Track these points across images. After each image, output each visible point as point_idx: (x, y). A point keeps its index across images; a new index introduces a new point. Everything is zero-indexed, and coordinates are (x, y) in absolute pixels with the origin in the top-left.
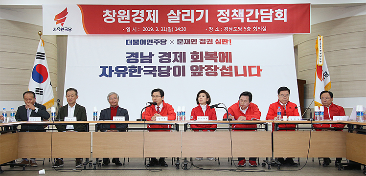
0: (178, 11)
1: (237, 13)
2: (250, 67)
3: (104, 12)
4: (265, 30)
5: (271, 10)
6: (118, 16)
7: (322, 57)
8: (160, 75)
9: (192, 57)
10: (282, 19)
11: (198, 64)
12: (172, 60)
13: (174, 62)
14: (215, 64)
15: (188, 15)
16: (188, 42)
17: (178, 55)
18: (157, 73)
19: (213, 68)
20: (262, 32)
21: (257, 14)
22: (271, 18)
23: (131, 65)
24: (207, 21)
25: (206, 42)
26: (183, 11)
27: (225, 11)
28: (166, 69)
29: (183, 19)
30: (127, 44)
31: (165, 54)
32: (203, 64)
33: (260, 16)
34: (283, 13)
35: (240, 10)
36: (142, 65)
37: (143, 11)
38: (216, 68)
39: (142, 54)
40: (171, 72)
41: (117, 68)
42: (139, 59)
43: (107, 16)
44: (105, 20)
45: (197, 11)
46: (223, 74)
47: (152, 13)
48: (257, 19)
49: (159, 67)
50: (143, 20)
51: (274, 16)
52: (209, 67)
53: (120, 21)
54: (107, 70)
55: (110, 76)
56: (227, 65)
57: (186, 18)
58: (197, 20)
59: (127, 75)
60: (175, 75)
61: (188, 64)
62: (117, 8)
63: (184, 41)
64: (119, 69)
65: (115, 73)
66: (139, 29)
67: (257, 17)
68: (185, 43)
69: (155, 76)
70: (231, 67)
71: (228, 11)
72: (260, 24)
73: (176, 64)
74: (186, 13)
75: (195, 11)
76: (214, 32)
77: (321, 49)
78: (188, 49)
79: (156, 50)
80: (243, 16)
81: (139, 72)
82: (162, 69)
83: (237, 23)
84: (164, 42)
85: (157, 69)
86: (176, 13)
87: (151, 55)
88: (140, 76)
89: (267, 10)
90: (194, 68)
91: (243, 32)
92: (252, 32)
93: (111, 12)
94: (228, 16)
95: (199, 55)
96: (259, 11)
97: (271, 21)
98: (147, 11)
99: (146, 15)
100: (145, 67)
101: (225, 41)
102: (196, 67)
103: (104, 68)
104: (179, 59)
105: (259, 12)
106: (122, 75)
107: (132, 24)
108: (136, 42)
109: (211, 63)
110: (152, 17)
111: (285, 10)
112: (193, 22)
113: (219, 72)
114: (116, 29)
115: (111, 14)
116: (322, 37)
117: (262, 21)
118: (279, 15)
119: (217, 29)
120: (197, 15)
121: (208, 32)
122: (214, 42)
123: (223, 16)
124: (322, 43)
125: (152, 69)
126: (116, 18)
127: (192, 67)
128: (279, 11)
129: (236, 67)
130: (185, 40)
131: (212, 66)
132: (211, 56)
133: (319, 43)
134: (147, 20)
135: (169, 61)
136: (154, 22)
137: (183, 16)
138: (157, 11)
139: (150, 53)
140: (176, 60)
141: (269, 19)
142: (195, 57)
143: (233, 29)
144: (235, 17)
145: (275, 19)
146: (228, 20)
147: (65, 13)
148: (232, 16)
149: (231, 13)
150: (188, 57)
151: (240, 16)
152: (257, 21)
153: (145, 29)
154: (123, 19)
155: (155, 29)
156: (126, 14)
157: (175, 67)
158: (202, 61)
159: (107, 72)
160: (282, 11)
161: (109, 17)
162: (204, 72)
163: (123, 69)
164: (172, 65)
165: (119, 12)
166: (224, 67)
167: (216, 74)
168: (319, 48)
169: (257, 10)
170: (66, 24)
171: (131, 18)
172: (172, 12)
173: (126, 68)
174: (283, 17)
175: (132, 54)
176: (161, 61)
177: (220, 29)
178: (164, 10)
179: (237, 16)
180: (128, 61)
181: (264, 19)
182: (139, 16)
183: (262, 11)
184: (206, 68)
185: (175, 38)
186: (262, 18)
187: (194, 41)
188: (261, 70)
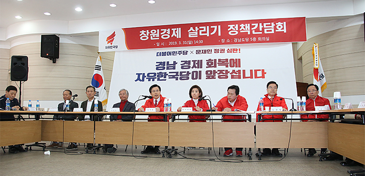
0: (196, 28)
1: (244, 27)
2: (256, 71)
3: (141, 32)
4: (268, 40)
5: (272, 23)
6: (151, 35)
7: (317, 62)
8: (181, 79)
9: (208, 64)
10: (282, 30)
11: (212, 69)
12: (191, 67)
13: (192, 68)
14: (227, 69)
15: (205, 30)
16: (205, 52)
17: (196, 62)
18: (179, 77)
19: (224, 72)
20: (266, 42)
21: (261, 27)
22: (273, 30)
23: (159, 71)
24: (220, 35)
25: (220, 52)
26: (200, 28)
27: (234, 25)
28: (186, 74)
29: (201, 34)
30: (157, 56)
31: (186, 62)
32: (216, 69)
33: (263, 29)
34: (283, 25)
35: (246, 25)
36: (168, 71)
37: (169, 29)
38: (227, 72)
39: (168, 62)
40: (190, 76)
41: (148, 74)
42: (166, 67)
43: (143, 35)
44: (141, 38)
45: (212, 27)
46: (232, 77)
47: (176, 31)
48: (261, 31)
49: (181, 73)
50: (169, 36)
51: (275, 28)
52: (221, 71)
53: (152, 39)
54: (141, 76)
55: (143, 80)
56: (236, 69)
57: (202, 33)
58: (211, 34)
59: (156, 80)
60: (193, 78)
61: (204, 69)
62: (150, 28)
63: (201, 51)
64: (150, 75)
65: (147, 78)
66: (166, 43)
67: (261, 30)
68: (203, 53)
69: (177, 79)
70: (239, 71)
71: (237, 25)
72: (264, 35)
73: (195, 69)
74: (203, 29)
75: (210, 27)
76: (226, 43)
77: (317, 55)
78: (204, 58)
79: (179, 59)
80: (249, 29)
81: (165, 77)
82: (183, 74)
83: (245, 35)
84: (185, 53)
85: (179, 74)
86: (194, 29)
87: (175, 63)
88: (165, 80)
89: (270, 24)
90: (209, 73)
91: (250, 42)
92: (257, 42)
93: (145, 32)
94: (237, 29)
95: (213, 61)
96: (263, 25)
97: (273, 32)
98: (172, 29)
99: (171, 32)
100: (170, 73)
101: (235, 50)
102: (211, 71)
103: (139, 75)
104: (196, 65)
106: (151, 80)
107: (161, 40)
108: (164, 54)
109: (223, 68)
110: (176, 34)
111: (285, 23)
112: (208, 35)
113: (229, 75)
114: (149, 44)
115: (146, 33)
116: (317, 44)
117: (266, 32)
118: (280, 27)
119: (228, 41)
120: (211, 30)
121: (221, 43)
122: (226, 51)
123: (233, 30)
124: (317, 49)
125: (175, 74)
126: (149, 36)
127: (207, 72)
128: (279, 24)
129: (244, 71)
130: (203, 50)
131: (224, 71)
132: (223, 62)
133: (315, 49)
134: (172, 36)
135: (189, 67)
136: (178, 37)
137: (201, 31)
138: (180, 29)
139: (174, 62)
140: (194, 66)
141: (271, 31)
142: (210, 63)
143: (241, 40)
144: (243, 30)
145: (277, 31)
146: (237, 33)
147: (113, 35)
148: (240, 29)
149: (239, 27)
150: (204, 64)
151: (246, 29)
152: (261, 33)
153: (171, 43)
154: (154, 36)
155: (178, 43)
156: (156, 33)
157: (193, 72)
158: (215, 66)
159: (140, 77)
160: (282, 24)
161: (144, 36)
162: (217, 75)
163: (153, 75)
164: (191, 70)
165: (151, 32)
166: (234, 71)
167: (227, 77)
168: (315, 54)
169: (261, 24)
170: (114, 44)
171: (160, 35)
172: (192, 29)
173: (155, 74)
174: (283, 29)
175: (161, 63)
176: (182, 68)
177: (231, 41)
178: (185, 28)
179: (244, 29)
180: (157, 69)
181: (267, 31)
182: (166, 33)
183: (265, 24)
184: (218, 72)
185: (194, 49)
186: (265, 30)
187: (209, 51)
188: (266, 73)
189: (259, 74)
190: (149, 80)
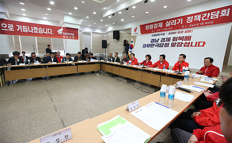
1: (197, 17)
2: (199, 42)
3: (146, 26)
5: (218, 11)
8: (160, 47)
11: (174, 42)
14: (182, 42)
15: (174, 22)
17: (168, 39)
20: (211, 24)
23: (151, 43)
24: (181, 23)
25: (180, 33)
27: (191, 17)
29: (172, 24)
30: (152, 36)
31: (163, 39)
33: (210, 16)
34: (227, 11)
35: (198, 15)
36: (155, 43)
39: (156, 39)
40: (164, 45)
41: (147, 45)
42: (154, 41)
46: (185, 46)
47: (160, 24)
49: (160, 44)
50: (157, 27)
51: (220, 14)
52: (179, 43)
53: (150, 29)
54: (145, 45)
55: (145, 47)
58: (177, 24)
59: (150, 47)
61: (171, 42)
62: (149, 24)
66: (155, 30)
70: (189, 43)
72: (210, 20)
73: (166, 42)
74: (173, 21)
76: (184, 28)
78: (172, 36)
79: (160, 37)
80: (200, 18)
82: (161, 44)
83: (197, 22)
84: (164, 34)
86: (169, 22)
87: (159, 39)
88: (154, 47)
89: (216, 12)
90: (173, 44)
91: (199, 26)
92: (204, 25)
94: (192, 19)
95: (176, 38)
97: (217, 17)
99: (158, 25)
101: (189, 31)
105: (210, 14)
108: (155, 35)
111: (229, 9)
112: (175, 25)
113: (183, 45)
114: (149, 32)
115: (148, 26)
118: (224, 13)
120: (177, 21)
121: (182, 28)
122: (184, 32)
123: (190, 20)
125: (158, 44)
126: (149, 28)
128: (224, 11)
129: (192, 43)
130: (172, 33)
132: (181, 38)
135: (164, 41)
136: (161, 27)
137: (172, 23)
138: (162, 23)
139: (158, 39)
140: (167, 41)
142: (174, 39)
143: (194, 25)
144: (196, 19)
145: (220, 16)
146: (192, 21)
147: (136, 28)
148: (194, 19)
150: (171, 40)
152: (208, 19)
153: (158, 30)
155: (161, 30)
156: (152, 26)
158: (176, 41)
159: (145, 46)
161: (147, 28)
162: (176, 45)
164: (164, 43)
165: (150, 26)
166: (186, 43)
167: (181, 46)
171: (154, 27)
172: (167, 22)
173: (150, 44)
174: (226, 14)
175: (153, 39)
176: (161, 42)
177: (187, 26)
178: (164, 22)
180: (151, 42)
181: (213, 17)
182: (156, 26)
183: (212, 13)
184: (177, 43)
185: (168, 32)
186: (212, 17)
187: (175, 33)
188: (206, 44)
189: (201, 44)
190: (147, 47)
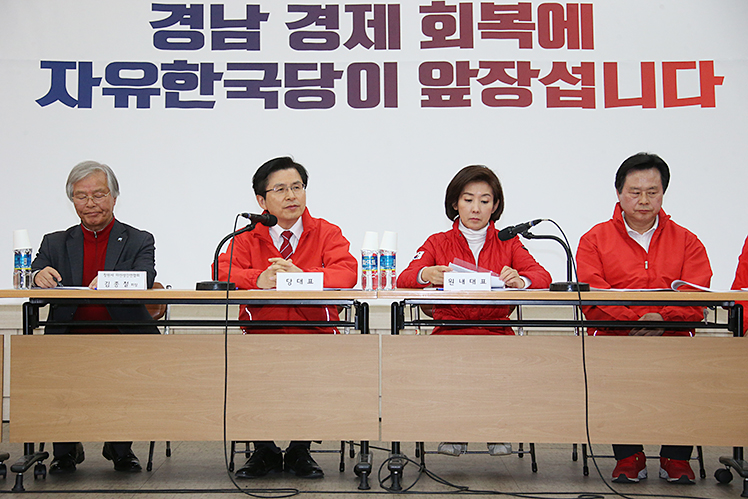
2: (670, 69)
8: (292, 101)
9: (427, 27)
11: (452, 55)
12: (343, 40)
13: (349, 45)
14: (524, 55)
17: (370, 14)
18: (282, 91)
19: (512, 73)
23: (171, 56)
28: (316, 75)
31: (314, 13)
32: (473, 56)
36: (220, 59)
38: (526, 71)
39: (218, 10)
40: (340, 88)
41: (113, 70)
46: (554, 99)
49: (291, 69)
52: (497, 69)
56: (573, 58)
59: (157, 102)
60: (354, 101)
61: (410, 55)
64: (124, 74)
65: (106, 92)
69: (271, 102)
70: (587, 69)
73: (361, 54)
81: (208, 90)
82: (302, 75)
85: (281, 75)
87: (255, 16)
88: (210, 105)
90: (436, 74)
95: (456, 15)
100: (231, 67)
102: (444, 67)
103: (58, 69)
104: (370, 33)
106: (133, 100)
109: (506, 50)
113: (538, 89)
125: (259, 75)
127: (425, 69)
129: (611, 69)
131: (510, 65)
132: (507, 21)
135: (332, 43)
139: (253, 10)
140: (358, 38)
142: (439, 26)
150: (411, 27)
157: (354, 69)
158: (466, 42)
162: (476, 89)
163: (139, 74)
164: (342, 58)
166: (559, 70)
167: (525, 100)
173: (150, 69)
175: (177, 12)
176: (296, 42)
180: (160, 41)
184: (484, 73)
188: (720, 80)
189: (688, 84)
190: (121, 102)
